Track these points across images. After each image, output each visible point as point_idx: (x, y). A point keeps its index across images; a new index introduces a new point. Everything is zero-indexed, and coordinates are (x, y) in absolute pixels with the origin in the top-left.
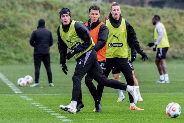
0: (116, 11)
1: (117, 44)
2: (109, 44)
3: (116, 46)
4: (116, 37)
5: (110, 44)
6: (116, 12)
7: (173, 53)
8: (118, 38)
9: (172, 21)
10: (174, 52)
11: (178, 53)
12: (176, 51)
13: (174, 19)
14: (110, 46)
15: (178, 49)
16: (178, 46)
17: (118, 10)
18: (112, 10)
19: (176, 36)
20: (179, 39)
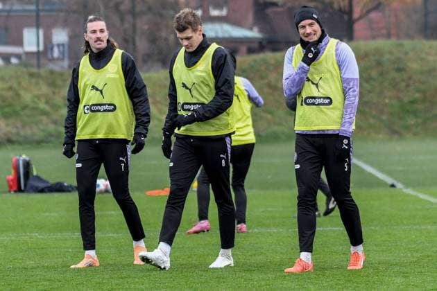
0: (98, 32)
1: (100, 105)
2: (85, 106)
3: (99, 111)
4: (97, 89)
5: (86, 108)
6: (99, 35)
7: (10, 135)
8: (101, 92)
9: (15, 85)
10: (11, 133)
11: (18, 134)
12: (14, 131)
13: (19, 83)
14: (86, 111)
15: (17, 127)
16: (19, 124)
17: (102, 31)
18: (88, 32)
19: (18, 108)
20: (22, 113)
